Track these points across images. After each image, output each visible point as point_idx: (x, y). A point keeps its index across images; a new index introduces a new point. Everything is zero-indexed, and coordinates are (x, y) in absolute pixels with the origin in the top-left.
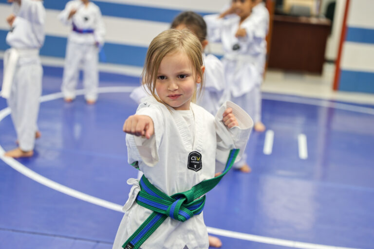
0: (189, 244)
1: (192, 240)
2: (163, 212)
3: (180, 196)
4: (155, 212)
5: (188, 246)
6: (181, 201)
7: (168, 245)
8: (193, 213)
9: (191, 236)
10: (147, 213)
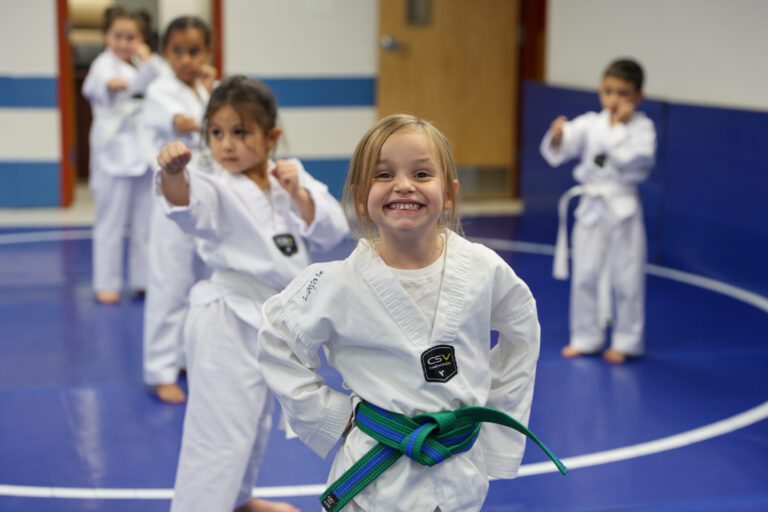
0: (443, 504)
1: (451, 497)
2: (395, 446)
3: (424, 419)
4: (381, 444)
5: (441, 508)
6: (428, 429)
7: (404, 505)
8: (451, 451)
9: (448, 490)
10: (368, 442)
